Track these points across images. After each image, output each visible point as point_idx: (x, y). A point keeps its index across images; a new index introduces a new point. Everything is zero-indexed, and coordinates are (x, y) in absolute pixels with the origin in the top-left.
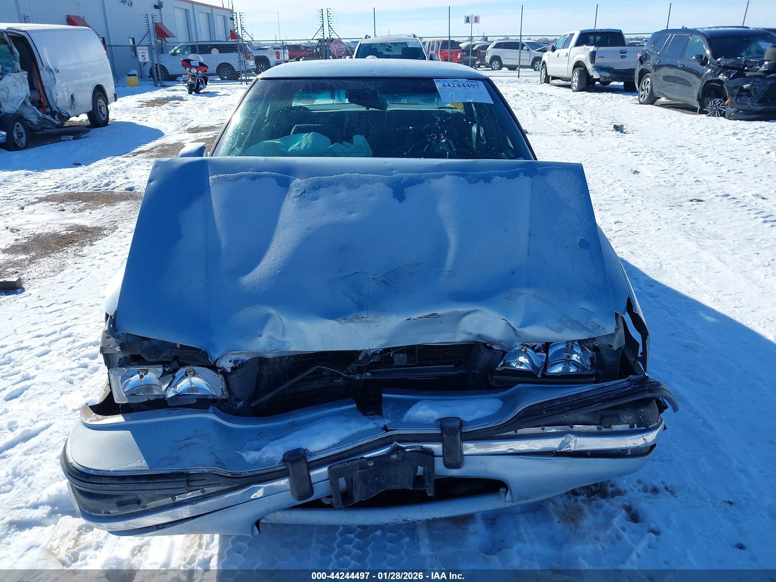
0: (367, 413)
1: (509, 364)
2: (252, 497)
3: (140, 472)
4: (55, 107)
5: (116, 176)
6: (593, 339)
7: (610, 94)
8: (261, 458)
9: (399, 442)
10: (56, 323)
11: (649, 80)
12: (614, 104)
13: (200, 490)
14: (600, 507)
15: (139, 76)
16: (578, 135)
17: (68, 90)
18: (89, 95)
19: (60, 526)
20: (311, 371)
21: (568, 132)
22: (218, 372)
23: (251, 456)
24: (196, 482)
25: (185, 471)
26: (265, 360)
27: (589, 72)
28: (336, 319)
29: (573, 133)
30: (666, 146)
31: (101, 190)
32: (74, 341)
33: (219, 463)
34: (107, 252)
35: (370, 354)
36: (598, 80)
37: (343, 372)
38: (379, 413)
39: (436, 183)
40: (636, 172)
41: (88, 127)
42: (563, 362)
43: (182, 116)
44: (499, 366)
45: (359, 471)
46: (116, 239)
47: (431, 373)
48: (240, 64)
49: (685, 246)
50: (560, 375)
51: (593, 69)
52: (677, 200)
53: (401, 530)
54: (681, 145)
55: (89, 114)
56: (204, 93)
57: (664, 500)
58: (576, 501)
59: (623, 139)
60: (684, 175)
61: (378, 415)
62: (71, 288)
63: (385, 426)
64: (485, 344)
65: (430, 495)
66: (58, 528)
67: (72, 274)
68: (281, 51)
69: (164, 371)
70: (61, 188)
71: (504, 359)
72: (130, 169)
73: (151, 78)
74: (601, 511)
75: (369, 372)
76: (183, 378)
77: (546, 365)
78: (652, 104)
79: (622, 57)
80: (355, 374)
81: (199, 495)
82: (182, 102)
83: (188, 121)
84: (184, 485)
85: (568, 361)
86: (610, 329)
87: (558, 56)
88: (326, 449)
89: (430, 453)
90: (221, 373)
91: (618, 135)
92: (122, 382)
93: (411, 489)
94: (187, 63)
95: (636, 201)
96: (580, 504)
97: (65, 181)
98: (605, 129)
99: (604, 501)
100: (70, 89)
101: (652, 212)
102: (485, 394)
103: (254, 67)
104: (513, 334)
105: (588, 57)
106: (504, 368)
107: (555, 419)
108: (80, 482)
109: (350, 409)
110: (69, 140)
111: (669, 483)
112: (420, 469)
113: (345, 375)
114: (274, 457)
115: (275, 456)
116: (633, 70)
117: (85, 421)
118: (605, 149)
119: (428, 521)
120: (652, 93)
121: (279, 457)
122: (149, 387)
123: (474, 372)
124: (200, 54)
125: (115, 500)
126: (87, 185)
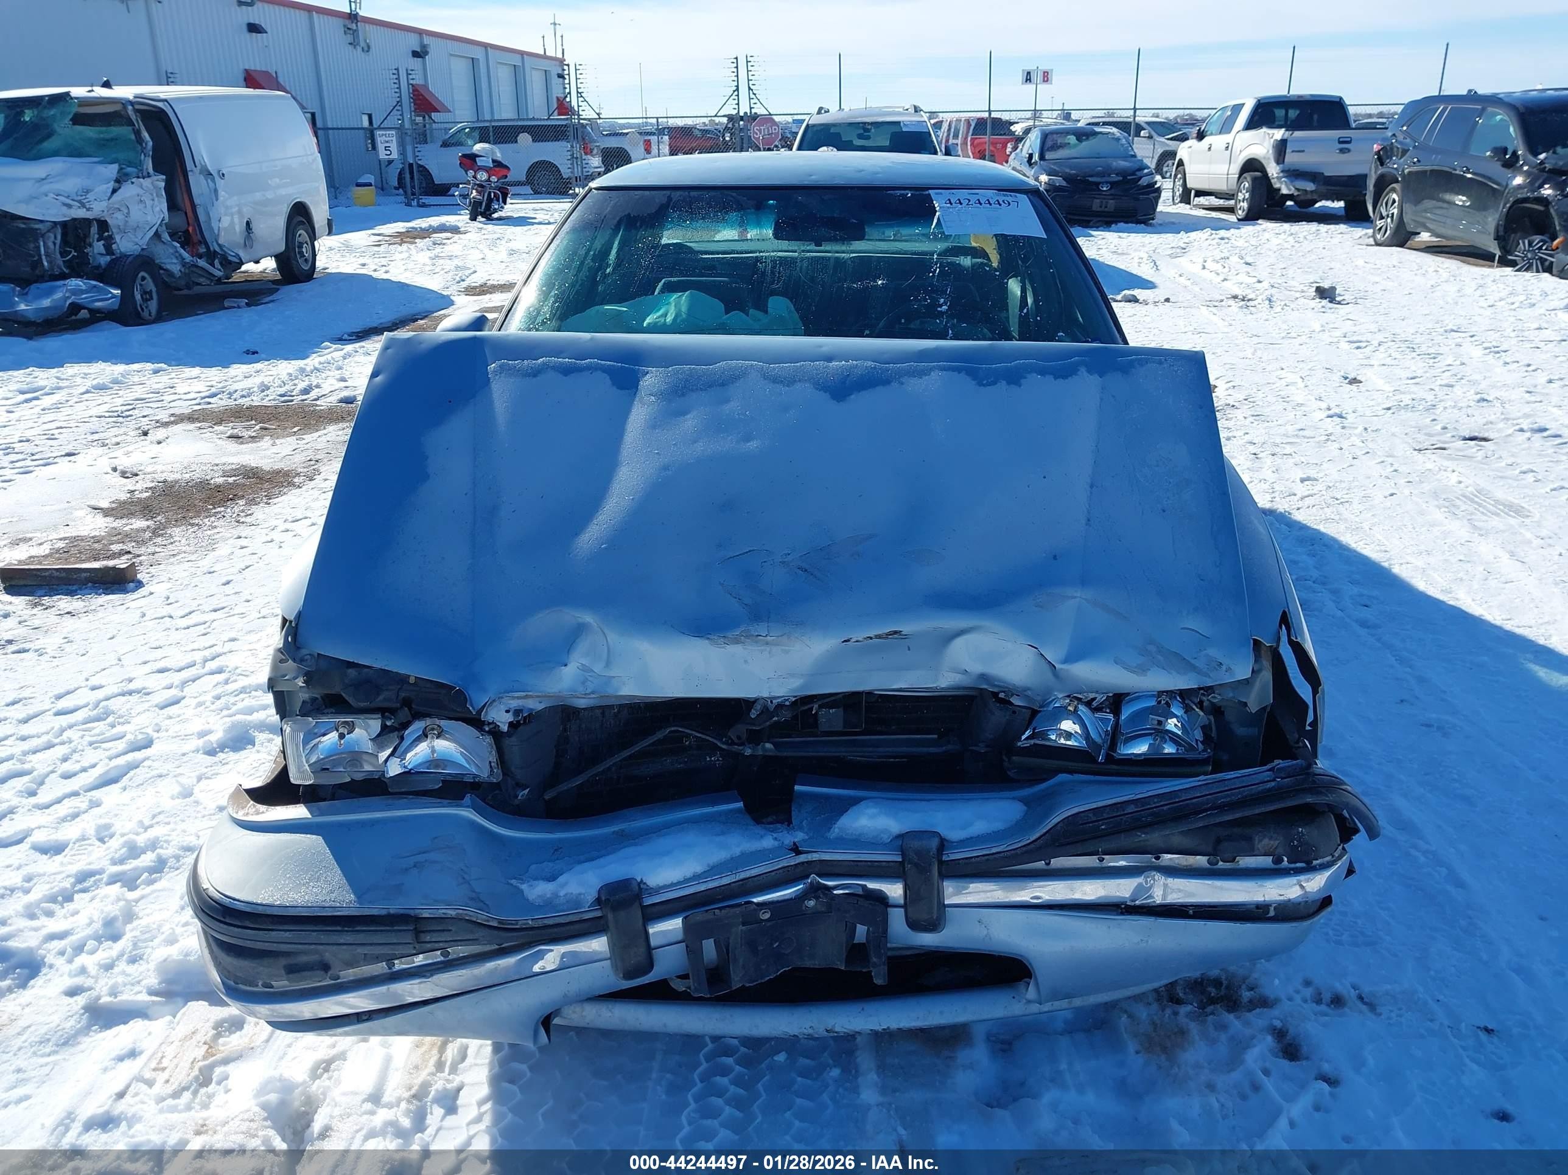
0: (764, 821)
1: (1044, 735)
2: (536, 968)
3: (331, 909)
4: (215, 244)
5: (324, 375)
6: (1209, 690)
7: (1314, 226)
8: (556, 895)
9: (820, 875)
10: (196, 648)
11: (1395, 196)
12: (1321, 245)
13: (439, 952)
14: (1223, 1027)
15: (376, 187)
16: (1241, 307)
17: (240, 212)
18: (280, 223)
19: (181, 1019)
20: (660, 735)
21: (1222, 301)
22: (485, 731)
23: (538, 890)
24: (435, 934)
25: (412, 913)
26: (574, 713)
27: (1272, 181)
28: (709, 636)
29: (1232, 302)
30: (1424, 329)
31: (292, 401)
32: (227, 682)
33: (476, 900)
34: (298, 518)
35: (772, 707)
36: (1290, 197)
37: (721, 740)
38: (786, 820)
39: (914, 385)
40: (1354, 381)
41: (274, 282)
42: (1151, 734)
43: (456, 262)
44: (1023, 737)
45: (741, 927)
46: (316, 493)
47: (890, 749)
48: (572, 164)
49: (1445, 528)
50: (1143, 757)
51: (1281, 175)
52: (1436, 438)
53: (826, 1054)
54: (1455, 328)
55: (278, 258)
56: (500, 219)
57: (1355, 1020)
58: (1176, 1014)
59: (1335, 314)
60: (1455, 389)
61: (782, 823)
62: (228, 583)
63: (795, 844)
64: (995, 695)
65: (879, 981)
66: (178, 1023)
67: (231, 557)
68: (654, 139)
69: (384, 727)
70: (219, 396)
71: (1034, 724)
72: (350, 362)
73: (401, 190)
74: (1223, 1037)
75: (772, 743)
76: (418, 740)
77: (1115, 737)
78: (1401, 245)
79: (1342, 151)
80: (742, 744)
81: (439, 960)
82: (457, 236)
83: (467, 272)
84: (409, 938)
85: (1161, 733)
86: (1242, 671)
87: (1210, 148)
88: (679, 883)
89: (881, 899)
90: (490, 732)
91: (1323, 307)
92: (305, 743)
93: (843, 968)
94: (470, 161)
95: (1349, 438)
96: (1182, 1019)
97: (228, 383)
98: (1298, 295)
99: (1231, 1017)
100: (245, 210)
101: (1380, 460)
102: (992, 791)
103: (599, 170)
104: (1049, 674)
105: (1271, 152)
106: (1032, 742)
107: (1124, 841)
108: (222, 925)
109: (731, 811)
110: (239, 307)
111: (1366, 989)
112: (861, 930)
113: (724, 747)
114: (580, 894)
115: (583, 891)
116: (1364, 177)
117: (235, 815)
118: (1293, 335)
119: (875, 1034)
120: (1401, 223)
121: (591, 895)
122: (355, 757)
123: (974, 748)
124: (495, 143)
125: (283, 962)
126: (268, 392)
